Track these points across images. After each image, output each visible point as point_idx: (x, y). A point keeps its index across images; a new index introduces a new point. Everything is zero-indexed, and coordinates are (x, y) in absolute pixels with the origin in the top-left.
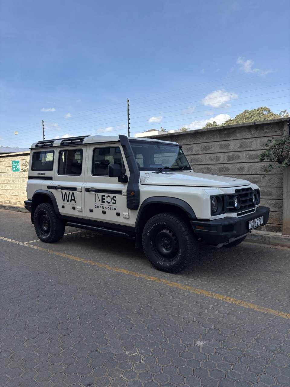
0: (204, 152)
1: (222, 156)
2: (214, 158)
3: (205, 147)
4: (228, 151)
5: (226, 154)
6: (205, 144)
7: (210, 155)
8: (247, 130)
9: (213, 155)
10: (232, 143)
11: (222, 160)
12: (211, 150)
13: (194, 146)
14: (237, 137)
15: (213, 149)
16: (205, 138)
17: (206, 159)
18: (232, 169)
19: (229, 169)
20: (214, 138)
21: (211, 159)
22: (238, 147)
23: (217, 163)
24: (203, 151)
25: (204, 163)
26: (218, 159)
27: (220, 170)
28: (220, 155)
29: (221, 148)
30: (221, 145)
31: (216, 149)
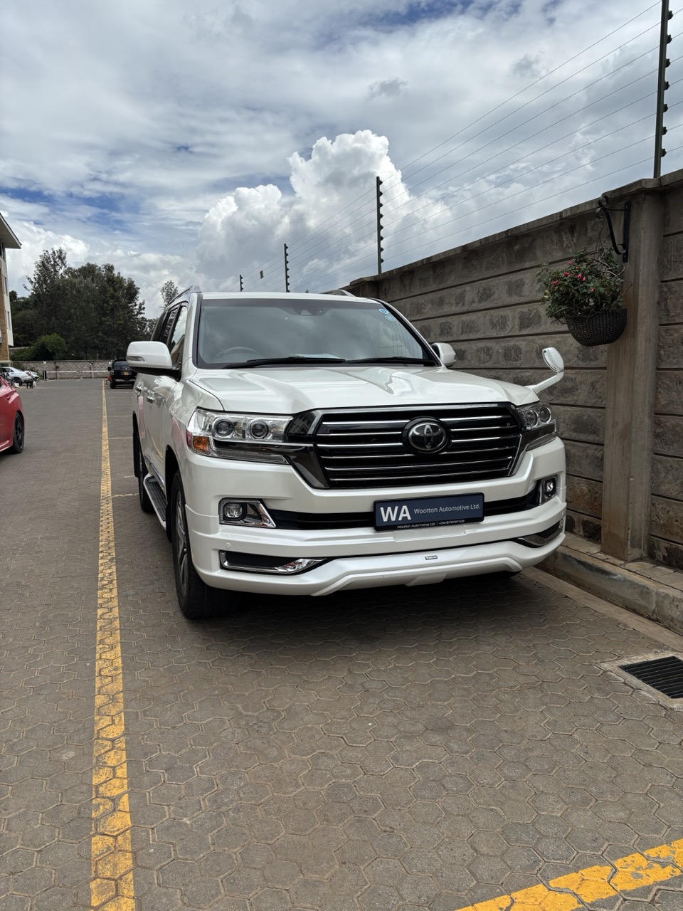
0: (482, 305)
1: (510, 315)
2: (498, 321)
3: (484, 290)
4: (521, 301)
5: (518, 310)
6: (484, 284)
7: (492, 312)
8: (555, 238)
9: (497, 314)
10: (528, 277)
11: (510, 327)
12: (492, 298)
13: (468, 288)
14: (535, 259)
15: (496, 296)
16: (485, 264)
17: (484, 324)
18: (527, 352)
19: (521, 353)
20: (499, 267)
21: (494, 325)
23: (503, 334)
24: (481, 302)
25: (481, 336)
26: (503, 322)
27: (507, 355)
28: (507, 312)
29: (510, 292)
30: (510, 284)
31: (501, 296)
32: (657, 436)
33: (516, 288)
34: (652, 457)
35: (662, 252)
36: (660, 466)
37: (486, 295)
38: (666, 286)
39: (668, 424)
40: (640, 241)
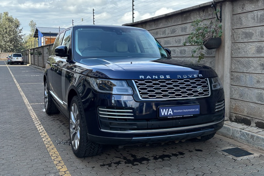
0: (172, 35)
1: (182, 38)
2: (178, 41)
3: (173, 29)
5: (185, 37)
7: (176, 37)
8: (198, 13)
9: (177, 38)
10: (188, 25)
12: (176, 33)
13: (167, 29)
14: (191, 20)
15: (177, 32)
16: (173, 21)
17: (173, 41)
18: (188, 51)
19: (186, 52)
20: (178, 22)
21: (176, 42)
22: (192, 29)
23: (179, 45)
25: (172, 46)
26: (180, 41)
27: (181, 52)
28: (181, 38)
29: (182, 31)
30: (182, 28)
31: (179, 32)
32: (231, 79)
33: (184, 29)
34: (230, 86)
35: (232, 20)
36: (233, 89)
37: (174, 31)
38: (234, 31)
39: (235, 75)
40: (225, 16)
